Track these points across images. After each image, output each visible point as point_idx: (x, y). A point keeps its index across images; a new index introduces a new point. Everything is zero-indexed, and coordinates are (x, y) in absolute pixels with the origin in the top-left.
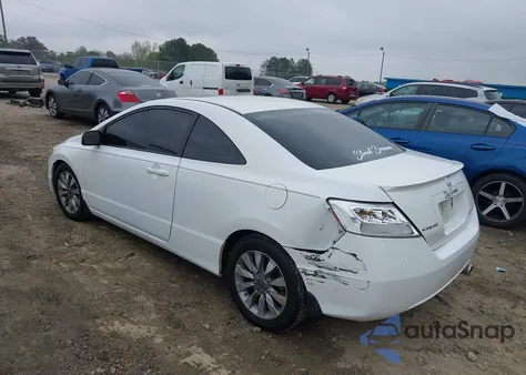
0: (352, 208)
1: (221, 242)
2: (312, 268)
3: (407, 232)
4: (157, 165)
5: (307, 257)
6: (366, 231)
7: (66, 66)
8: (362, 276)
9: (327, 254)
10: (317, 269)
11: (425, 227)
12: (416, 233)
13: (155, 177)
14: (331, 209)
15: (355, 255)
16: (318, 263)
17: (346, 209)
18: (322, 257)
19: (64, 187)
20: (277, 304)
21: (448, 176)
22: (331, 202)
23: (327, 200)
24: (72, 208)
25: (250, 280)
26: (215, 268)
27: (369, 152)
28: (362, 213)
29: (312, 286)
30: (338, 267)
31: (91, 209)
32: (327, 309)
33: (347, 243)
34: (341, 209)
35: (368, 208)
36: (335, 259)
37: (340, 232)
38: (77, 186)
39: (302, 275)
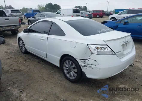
0: (95, 47)
1: (60, 58)
2: (83, 64)
3: (111, 53)
4: (42, 37)
5: (82, 61)
6: (98, 53)
7: (26, 13)
8: (97, 66)
9: (88, 60)
10: (85, 65)
11: (117, 52)
12: (114, 54)
13: (42, 40)
14: (88, 47)
15: (95, 60)
16: (85, 63)
17: (93, 47)
18: (86, 61)
19: (21, 44)
20: (74, 76)
21: (125, 37)
22: (89, 45)
23: (87, 45)
24: (23, 50)
25: (67, 67)
26: (58, 65)
27: (102, 31)
28: (97, 48)
29: (84, 70)
30: (91, 64)
31: (28, 50)
32: (88, 76)
33: (93, 57)
34: (91, 47)
35: (99, 46)
36: (90, 62)
37: (91, 54)
38: (24, 45)
39: (81, 66)
